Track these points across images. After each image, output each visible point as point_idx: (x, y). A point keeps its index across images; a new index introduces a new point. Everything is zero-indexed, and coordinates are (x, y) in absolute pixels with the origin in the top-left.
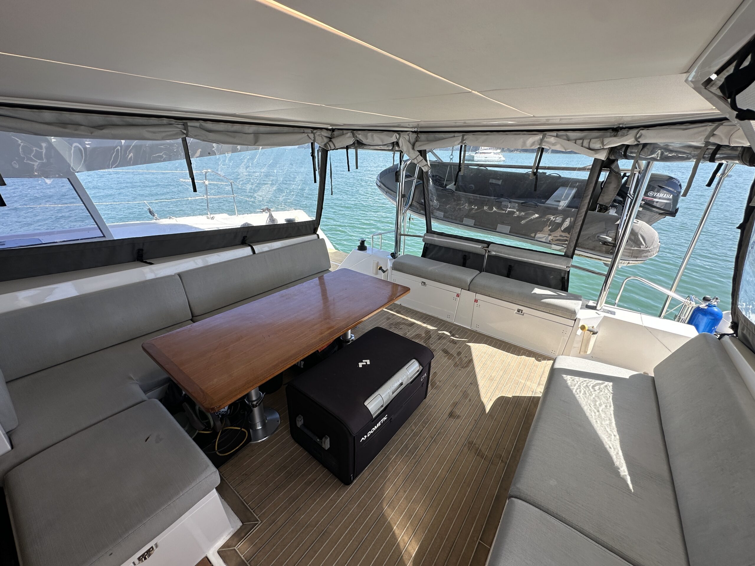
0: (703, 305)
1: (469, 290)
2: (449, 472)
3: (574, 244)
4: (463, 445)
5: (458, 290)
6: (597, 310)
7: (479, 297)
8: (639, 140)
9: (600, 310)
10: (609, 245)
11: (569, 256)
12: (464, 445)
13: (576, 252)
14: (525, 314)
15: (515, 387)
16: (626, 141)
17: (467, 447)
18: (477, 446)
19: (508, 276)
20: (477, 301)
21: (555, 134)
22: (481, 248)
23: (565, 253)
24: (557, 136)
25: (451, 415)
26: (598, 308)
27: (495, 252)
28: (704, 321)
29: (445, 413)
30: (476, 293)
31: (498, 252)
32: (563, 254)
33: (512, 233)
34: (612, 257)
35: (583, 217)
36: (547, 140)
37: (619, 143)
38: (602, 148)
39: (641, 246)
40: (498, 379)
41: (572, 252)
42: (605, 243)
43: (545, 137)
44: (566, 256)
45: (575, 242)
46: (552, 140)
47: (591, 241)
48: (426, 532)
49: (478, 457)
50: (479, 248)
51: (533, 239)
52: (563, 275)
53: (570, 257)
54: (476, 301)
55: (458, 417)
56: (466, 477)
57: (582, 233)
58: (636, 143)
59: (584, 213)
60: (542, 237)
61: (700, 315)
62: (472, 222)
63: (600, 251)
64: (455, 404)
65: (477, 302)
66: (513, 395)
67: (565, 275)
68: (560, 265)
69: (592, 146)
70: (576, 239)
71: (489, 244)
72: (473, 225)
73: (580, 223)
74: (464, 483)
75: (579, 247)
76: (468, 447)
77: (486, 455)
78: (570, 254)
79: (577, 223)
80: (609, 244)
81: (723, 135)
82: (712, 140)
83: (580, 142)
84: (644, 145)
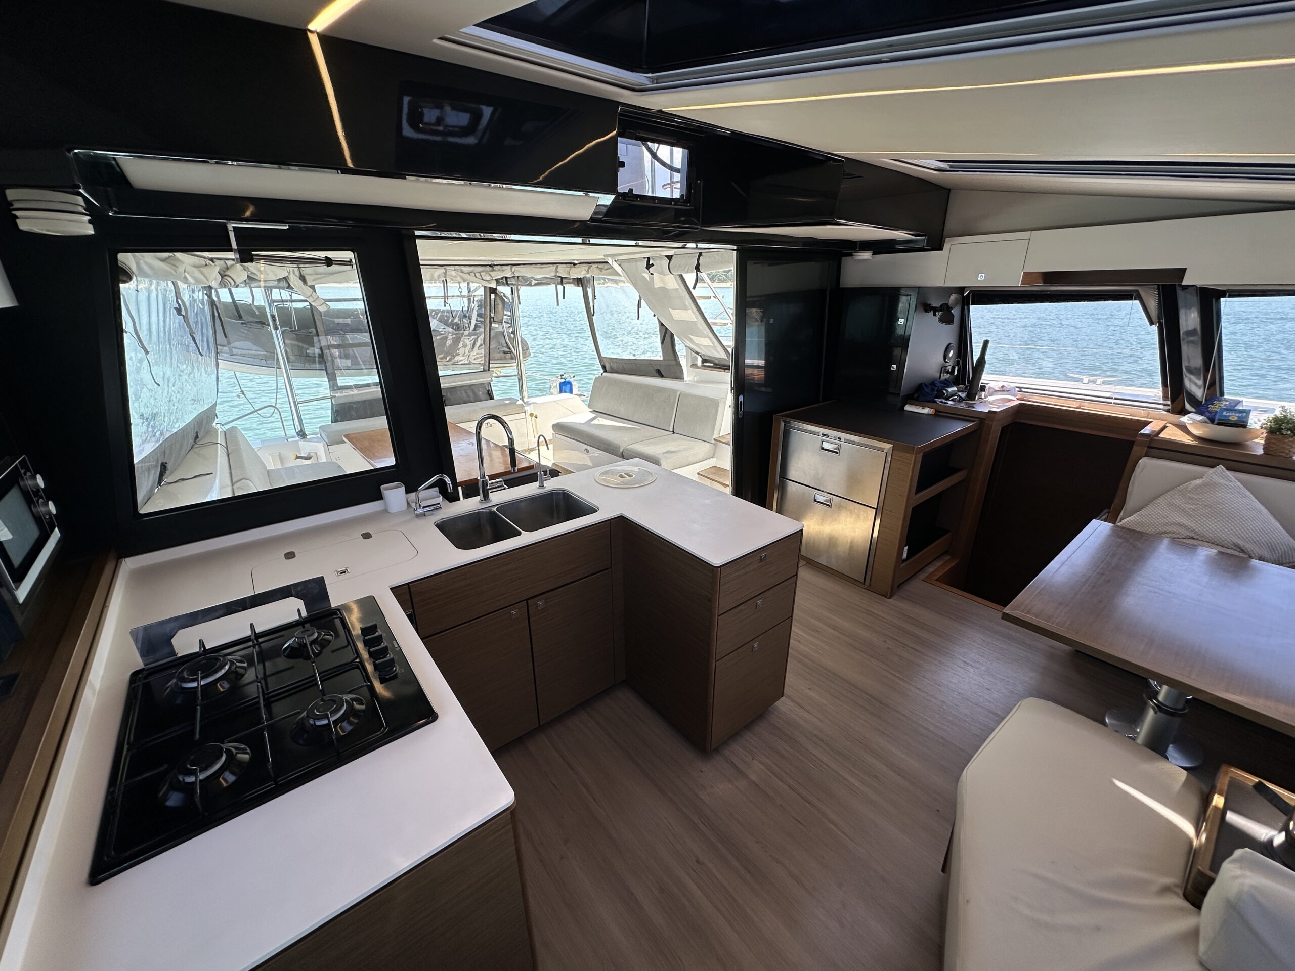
0: (563, 380)
3: (488, 358)
8: (515, 273)
13: (491, 365)
16: (507, 274)
21: (453, 268)
24: (455, 270)
32: (483, 370)
37: (502, 275)
38: (491, 279)
41: (488, 365)
42: (505, 352)
43: (447, 271)
46: (453, 273)
47: (496, 354)
53: (488, 370)
58: (512, 275)
61: (564, 386)
68: (483, 379)
69: (484, 277)
70: (488, 353)
81: (562, 271)
82: (558, 274)
83: (474, 275)
84: (518, 277)
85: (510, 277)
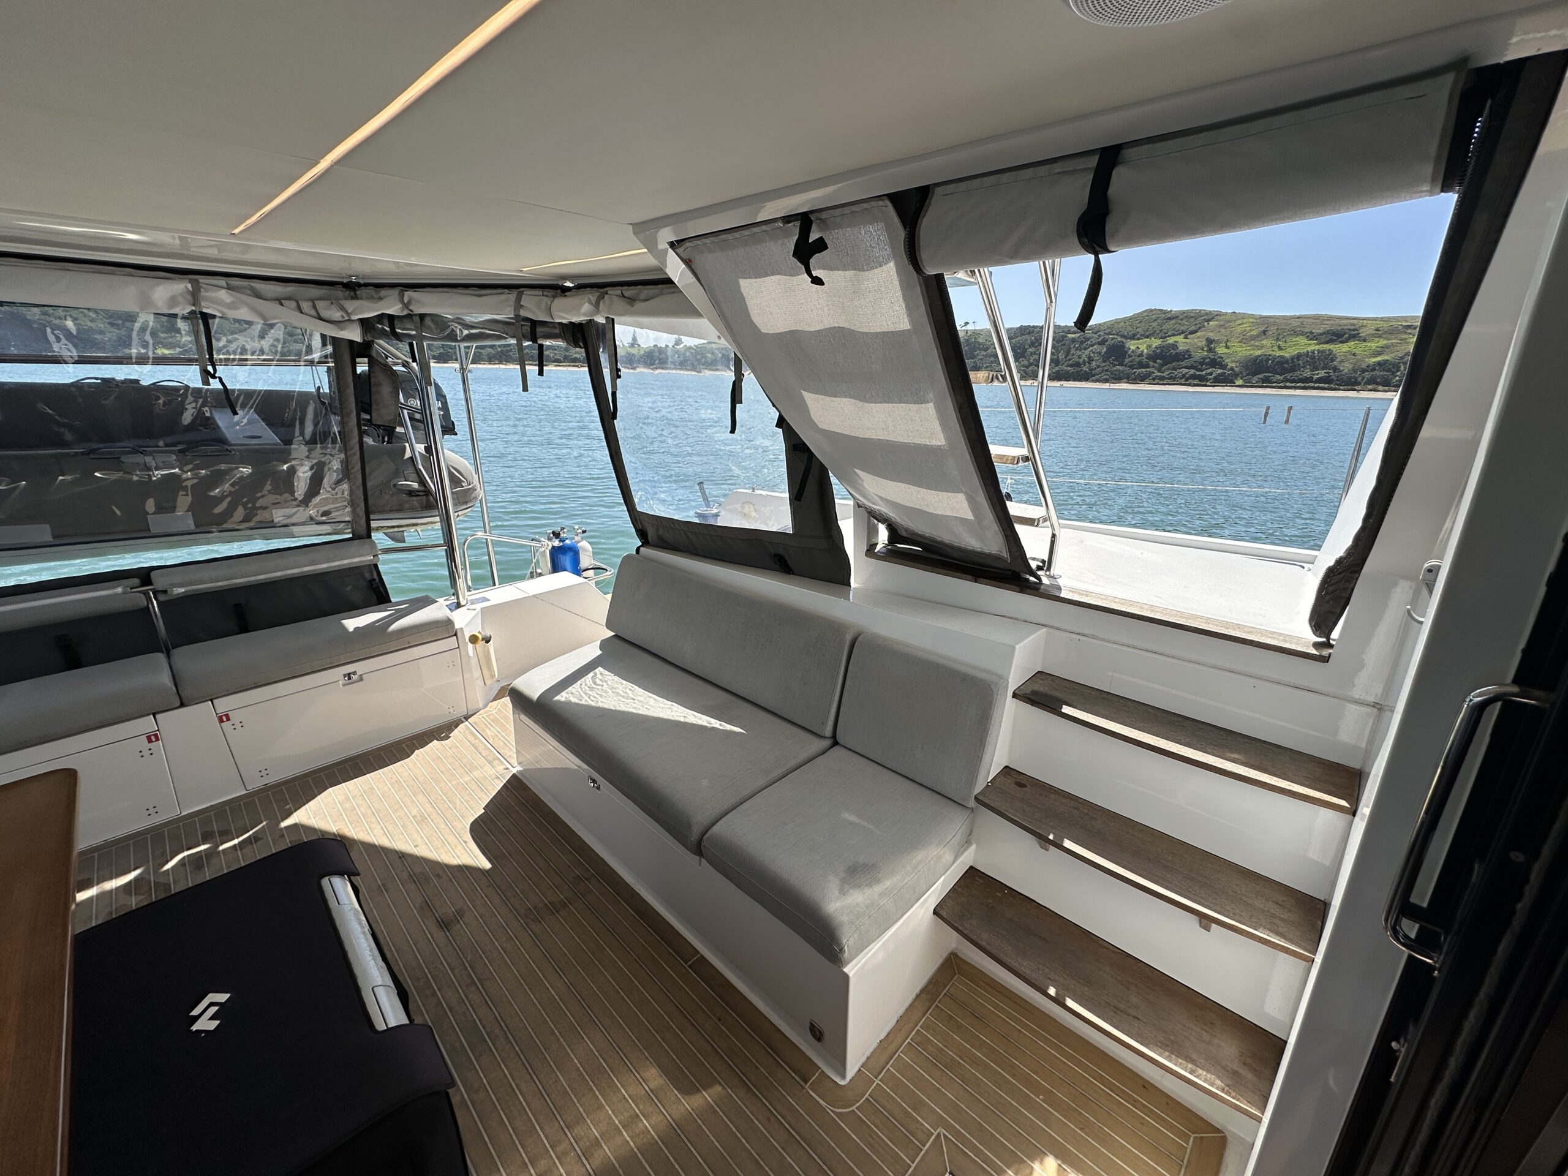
0: (556, 543)
1: (182, 705)
2: (562, 974)
3: (364, 509)
4: (525, 928)
5: (147, 724)
6: (463, 606)
7: (224, 704)
8: (411, 308)
9: (467, 603)
10: (419, 495)
11: (363, 535)
12: (525, 926)
13: (374, 524)
14: (363, 676)
15: (468, 795)
16: (389, 308)
17: (533, 923)
18: (540, 905)
19: (244, 628)
20: (227, 716)
21: (222, 282)
22: (124, 593)
23: (353, 532)
24: (229, 288)
25: (445, 925)
26: (463, 602)
27: (181, 586)
28: (566, 560)
29: (431, 935)
30: (211, 700)
31: (191, 584)
32: (351, 536)
33: (202, 526)
34: (437, 514)
35: (358, 455)
36: (208, 294)
37: (377, 311)
38: (347, 318)
39: (463, 484)
40: (430, 809)
41: (365, 526)
42: (411, 493)
43: (201, 287)
44: (356, 537)
45: (362, 505)
46: (224, 295)
47: (387, 497)
48: (646, 1054)
49: (560, 913)
50: (117, 594)
51: (270, 525)
52: (367, 575)
53: (365, 536)
54: (223, 718)
55: (461, 913)
56: (585, 948)
57: (369, 484)
58: (405, 312)
59: (358, 445)
60: (291, 513)
61: (561, 556)
62: (43, 532)
63: (413, 509)
64: (426, 907)
65: (228, 719)
66: (484, 806)
67: (372, 574)
68: (358, 558)
69: (325, 314)
70: (362, 498)
71: (144, 576)
72: (48, 538)
73: (358, 466)
74: (593, 954)
75: (374, 513)
76: (533, 921)
77: (565, 898)
78: (362, 531)
79: (353, 468)
80: (418, 493)
81: (534, 307)
82: (523, 313)
83: (293, 304)
84: (422, 317)
85: (400, 318)
